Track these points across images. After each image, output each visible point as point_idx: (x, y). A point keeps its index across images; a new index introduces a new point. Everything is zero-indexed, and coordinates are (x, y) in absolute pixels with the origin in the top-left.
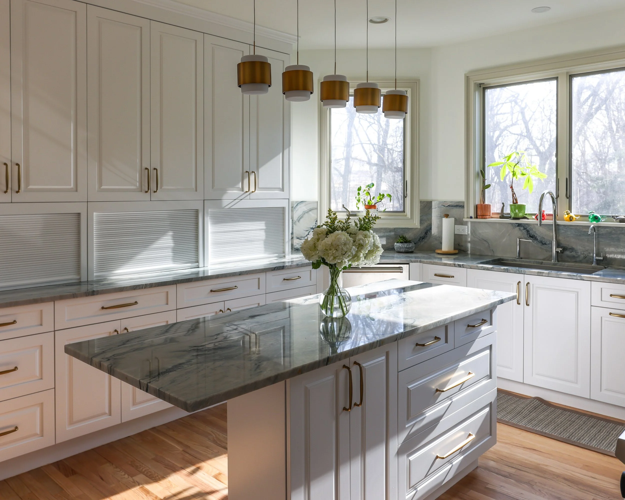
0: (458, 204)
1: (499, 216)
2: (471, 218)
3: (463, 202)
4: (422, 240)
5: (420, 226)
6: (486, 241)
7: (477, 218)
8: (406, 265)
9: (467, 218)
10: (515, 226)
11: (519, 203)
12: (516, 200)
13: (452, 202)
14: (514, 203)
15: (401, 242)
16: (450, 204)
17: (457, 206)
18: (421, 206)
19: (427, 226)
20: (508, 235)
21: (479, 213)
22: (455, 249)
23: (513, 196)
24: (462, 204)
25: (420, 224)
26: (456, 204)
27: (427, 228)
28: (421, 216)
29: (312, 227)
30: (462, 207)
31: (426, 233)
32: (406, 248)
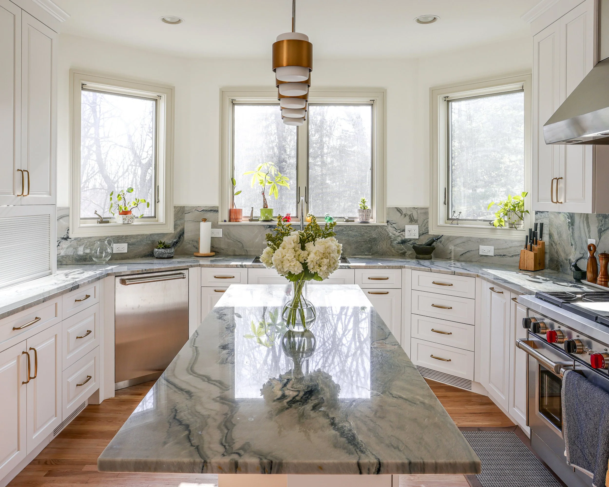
0: (212, 209)
1: (248, 219)
2: (225, 221)
3: (218, 207)
4: (176, 244)
5: (174, 230)
6: (239, 242)
7: (230, 221)
8: (185, 271)
9: (221, 221)
10: (267, 228)
11: (269, 208)
12: (266, 205)
13: (206, 207)
14: (264, 207)
15: (163, 248)
16: (204, 209)
17: (211, 210)
18: (175, 211)
19: (180, 231)
20: (260, 235)
21: (233, 216)
22: (212, 251)
23: (264, 201)
24: (216, 209)
25: (174, 229)
26: (210, 209)
27: (180, 233)
28: (175, 221)
29: (63, 237)
30: (216, 212)
31: (179, 238)
32: (169, 253)
